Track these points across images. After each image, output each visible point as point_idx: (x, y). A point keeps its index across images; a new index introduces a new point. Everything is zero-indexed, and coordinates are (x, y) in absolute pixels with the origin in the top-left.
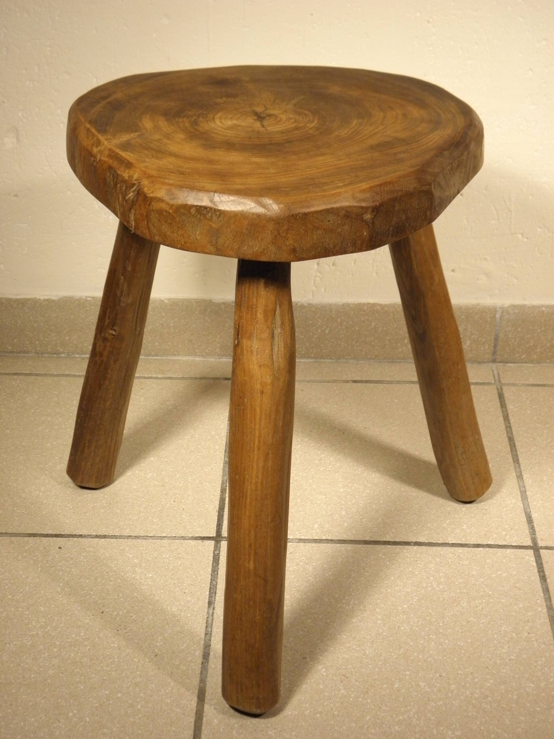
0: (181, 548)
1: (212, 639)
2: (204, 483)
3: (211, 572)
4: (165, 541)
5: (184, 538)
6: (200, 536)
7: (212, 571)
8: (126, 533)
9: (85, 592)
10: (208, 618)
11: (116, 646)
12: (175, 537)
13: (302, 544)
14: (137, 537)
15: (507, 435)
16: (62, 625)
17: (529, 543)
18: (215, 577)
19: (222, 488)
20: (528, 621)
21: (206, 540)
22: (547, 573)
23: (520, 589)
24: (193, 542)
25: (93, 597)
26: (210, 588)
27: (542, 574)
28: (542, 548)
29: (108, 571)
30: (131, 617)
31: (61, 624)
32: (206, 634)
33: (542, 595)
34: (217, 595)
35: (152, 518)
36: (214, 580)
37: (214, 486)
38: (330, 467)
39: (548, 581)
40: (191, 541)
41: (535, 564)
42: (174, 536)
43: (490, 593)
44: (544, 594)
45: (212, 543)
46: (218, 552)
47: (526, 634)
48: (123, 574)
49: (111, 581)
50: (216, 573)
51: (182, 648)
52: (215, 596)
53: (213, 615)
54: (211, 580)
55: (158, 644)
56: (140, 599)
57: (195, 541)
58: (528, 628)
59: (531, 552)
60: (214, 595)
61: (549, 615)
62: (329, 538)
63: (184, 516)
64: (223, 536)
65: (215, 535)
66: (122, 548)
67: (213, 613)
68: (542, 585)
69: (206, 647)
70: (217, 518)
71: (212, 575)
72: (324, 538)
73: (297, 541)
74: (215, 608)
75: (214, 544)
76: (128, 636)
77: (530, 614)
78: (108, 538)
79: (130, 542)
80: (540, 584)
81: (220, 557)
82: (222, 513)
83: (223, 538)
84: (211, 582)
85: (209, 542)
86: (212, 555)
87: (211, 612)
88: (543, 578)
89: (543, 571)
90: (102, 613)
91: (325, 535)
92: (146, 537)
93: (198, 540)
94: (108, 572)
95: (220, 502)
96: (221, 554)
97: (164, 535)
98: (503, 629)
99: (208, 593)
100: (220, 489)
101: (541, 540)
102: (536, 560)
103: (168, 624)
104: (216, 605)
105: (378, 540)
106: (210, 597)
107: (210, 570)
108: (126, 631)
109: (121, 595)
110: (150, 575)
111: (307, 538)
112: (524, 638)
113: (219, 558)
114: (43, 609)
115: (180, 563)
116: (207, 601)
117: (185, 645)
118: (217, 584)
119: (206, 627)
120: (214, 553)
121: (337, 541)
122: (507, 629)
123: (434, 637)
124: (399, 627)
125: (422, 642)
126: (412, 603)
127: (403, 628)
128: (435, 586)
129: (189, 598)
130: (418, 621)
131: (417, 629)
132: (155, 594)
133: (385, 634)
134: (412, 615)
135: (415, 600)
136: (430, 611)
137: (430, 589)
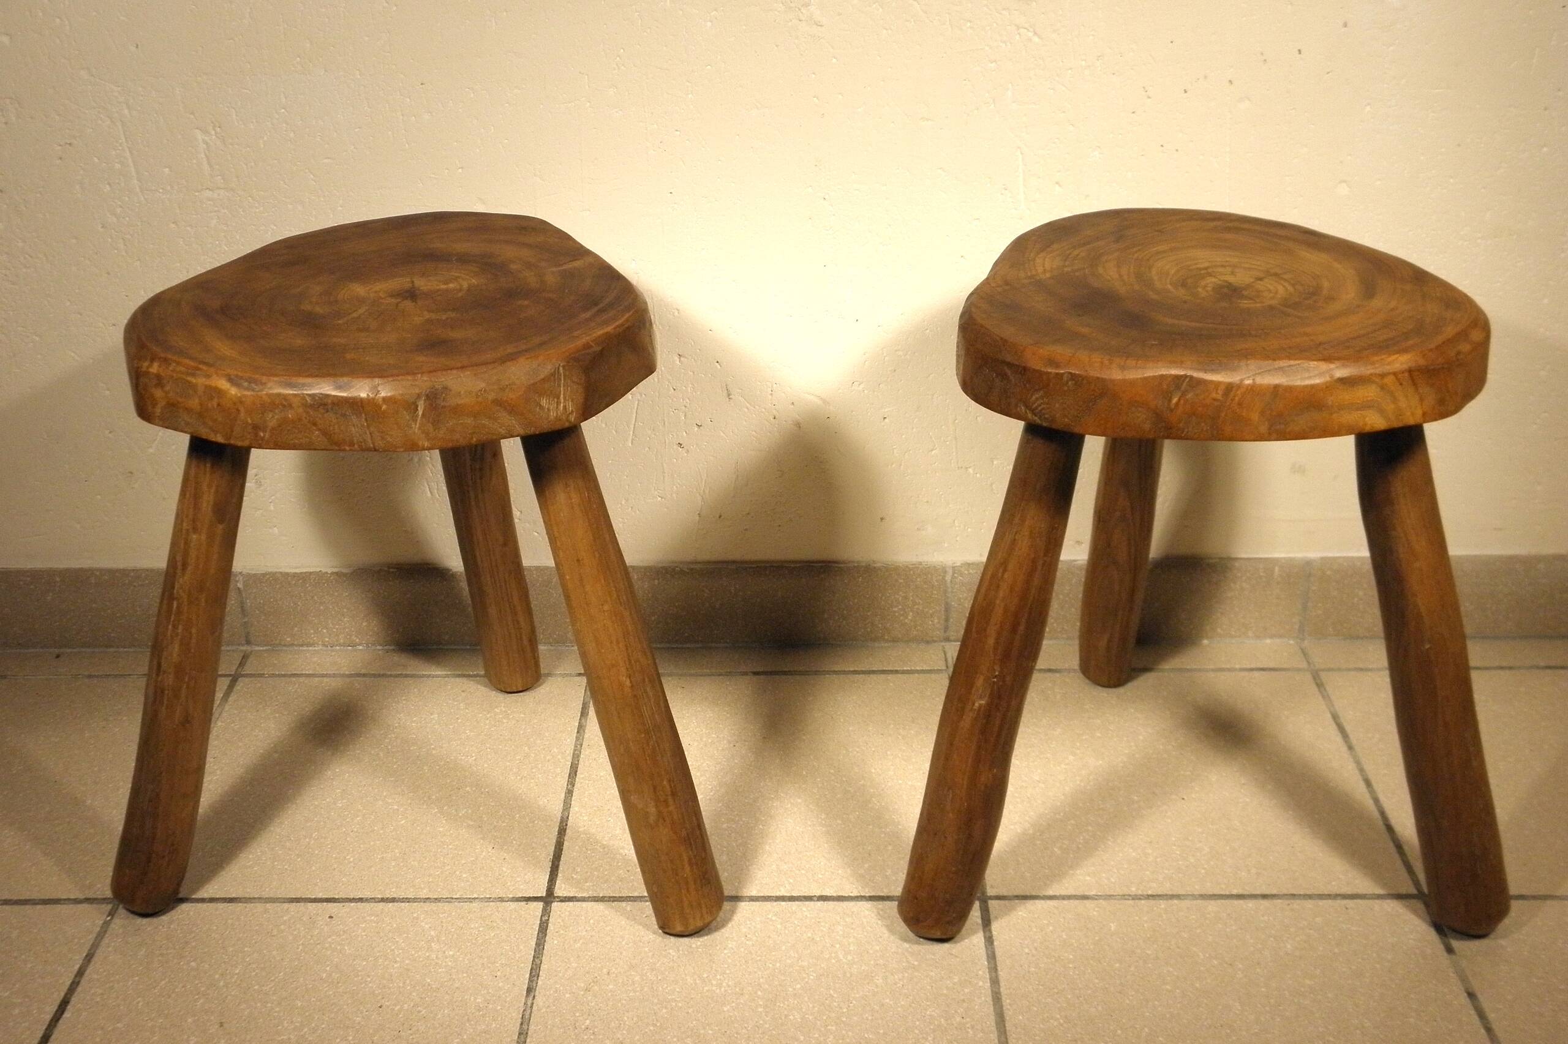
0: (497, 913)
2: (536, 822)
3: (535, 946)
4: (475, 904)
5: (501, 900)
6: (524, 896)
7: (537, 943)
8: (423, 894)
9: (360, 978)
10: (524, 1010)
12: (490, 898)
14: (437, 900)
16: (323, 1026)
18: (539, 954)
19: (560, 827)
20: (963, 1001)
21: (532, 901)
23: (956, 956)
24: (513, 905)
25: (370, 985)
26: (531, 969)
27: (988, 934)
28: (991, 898)
29: (393, 947)
30: (419, 1012)
31: (323, 1024)
32: (520, 1034)
33: (986, 963)
34: (540, 976)
35: (461, 872)
36: (538, 956)
37: (549, 826)
39: (995, 943)
40: (511, 903)
41: (979, 921)
42: (488, 896)
43: (916, 963)
44: (988, 962)
45: (540, 905)
46: (546, 918)
47: (958, 1019)
48: (413, 952)
49: (396, 962)
50: (542, 946)
52: (539, 980)
53: (531, 1007)
54: (534, 957)
56: (434, 986)
57: (516, 903)
58: (962, 1010)
60: (536, 978)
61: (992, 991)
63: (504, 869)
64: (555, 895)
65: (544, 895)
66: (415, 915)
67: (533, 1004)
70: (549, 869)
71: (535, 949)
74: (536, 997)
76: (413, 1038)
77: (966, 990)
78: (397, 902)
79: (427, 906)
80: (984, 948)
81: (550, 924)
82: (556, 862)
83: (555, 897)
84: (534, 960)
85: (535, 904)
86: (539, 922)
87: (529, 1003)
88: (988, 940)
89: (989, 931)
90: (380, 1007)
92: (449, 900)
93: (521, 901)
94: (393, 950)
95: (556, 848)
96: (550, 920)
97: (475, 896)
98: (928, 1013)
99: (528, 976)
100: (557, 830)
101: (992, 887)
102: (982, 915)
103: (469, 1021)
104: (537, 993)
105: (770, 895)
106: (531, 980)
107: (533, 943)
108: (409, 1032)
109: (408, 982)
110: (451, 953)
112: (955, 1025)
113: (547, 926)
114: (299, 1004)
115: (493, 934)
116: (526, 987)
118: (541, 962)
119: (522, 1024)
120: (541, 920)
122: (933, 1013)
123: (834, 1028)
124: (786, 1016)
125: (817, 1035)
126: (807, 982)
127: (791, 1017)
128: (841, 957)
129: (500, 984)
130: (814, 1007)
131: (810, 1018)
132: (454, 980)
133: (767, 1026)
134: (806, 999)
135: (812, 977)
136: (832, 992)
137: (833, 961)
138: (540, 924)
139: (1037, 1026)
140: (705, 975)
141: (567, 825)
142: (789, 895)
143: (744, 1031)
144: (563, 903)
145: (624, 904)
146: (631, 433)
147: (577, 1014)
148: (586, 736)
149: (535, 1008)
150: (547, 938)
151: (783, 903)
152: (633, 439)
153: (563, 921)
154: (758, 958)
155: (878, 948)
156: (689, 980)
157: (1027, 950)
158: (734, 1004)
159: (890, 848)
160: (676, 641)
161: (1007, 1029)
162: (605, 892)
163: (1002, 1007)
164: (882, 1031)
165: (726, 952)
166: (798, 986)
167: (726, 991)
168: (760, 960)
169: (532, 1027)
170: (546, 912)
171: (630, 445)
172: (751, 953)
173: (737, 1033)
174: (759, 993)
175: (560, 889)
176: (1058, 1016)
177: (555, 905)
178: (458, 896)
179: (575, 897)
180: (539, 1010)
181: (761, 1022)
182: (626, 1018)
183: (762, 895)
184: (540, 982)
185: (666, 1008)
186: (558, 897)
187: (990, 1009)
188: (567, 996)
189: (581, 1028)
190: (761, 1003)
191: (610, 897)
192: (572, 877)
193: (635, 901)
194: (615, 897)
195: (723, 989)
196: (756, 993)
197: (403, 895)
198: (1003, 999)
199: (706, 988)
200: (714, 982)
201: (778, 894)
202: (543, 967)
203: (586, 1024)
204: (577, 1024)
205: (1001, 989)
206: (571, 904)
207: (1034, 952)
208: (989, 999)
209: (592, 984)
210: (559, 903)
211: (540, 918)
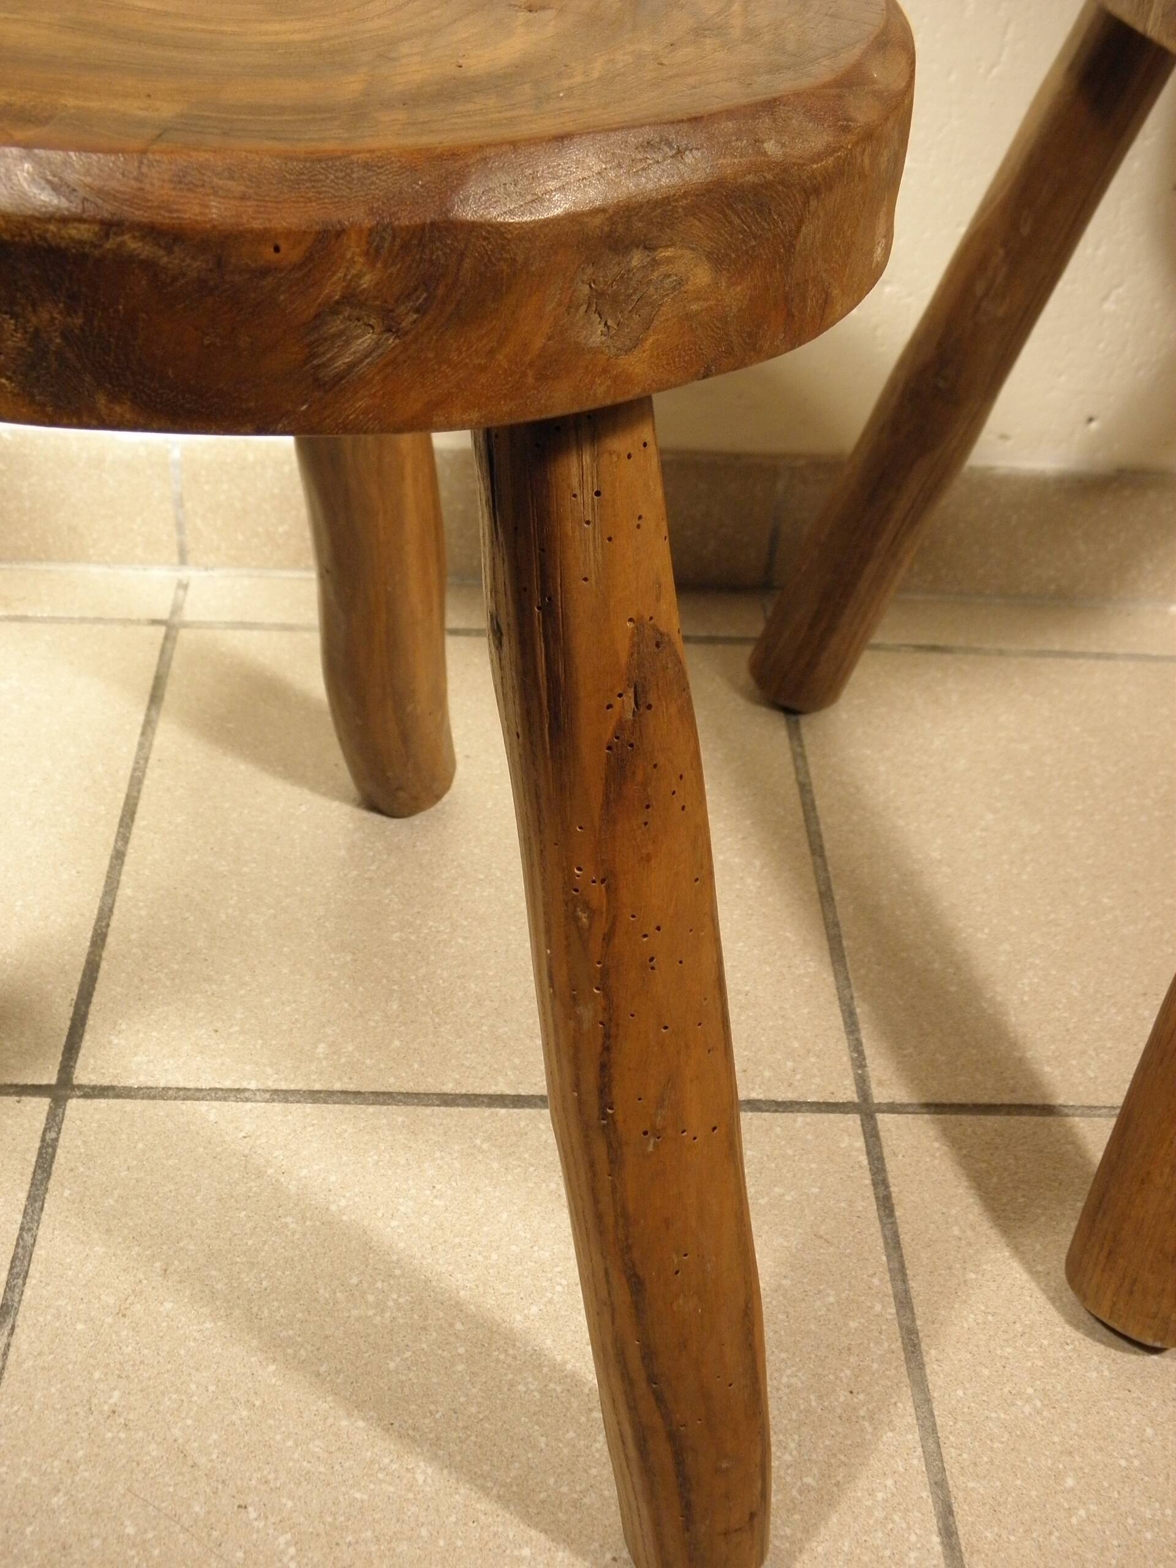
3: (24, 1201)
6: (16, 1083)
7: (29, 1198)
13: (278, 1107)
15: (797, 779)
17: (850, 1094)
18: (32, 1222)
19: (95, 930)
20: (849, 1350)
21: (30, 1095)
22: (893, 1191)
23: (827, 1241)
26: (13, 1261)
27: (882, 1191)
28: (881, 1108)
33: (884, 1258)
34: (28, 1280)
36: (29, 1231)
38: (373, 867)
39: (897, 1214)
41: (864, 1160)
45: (43, 1105)
46: (53, 1135)
47: (843, 1396)
50: (38, 1205)
52: (24, 1284)
54: (22, 1229)
58: (848, 1372)
59: (853, 1121)
60: (20, 1281)
61: (901, 1329)
62: (352, 1087)
64: (75, 1082)
65: (53, 1081)
68: (883, 1225)
70: (69, 1025)
71: (25, 1213)
72: (338, 1086)
73: (267, 1096)
74: (17, 1330)
75: (47, 1108)
77: (853, 1325)
80: (878, 1224)
81: (59, 1151)
82: (83, 1008)
83: (73, 1088)
84: (20, 1237)
85: (35, 1101)
86: (38, 1145)
88: (886, 1204)
89: (885, 1183)
91: (340, 1079)
95: (84, 975)
96: (61, 1141)
101: (880, 1083)
102: (867, 1146)
104: (20, 1320)
105: (477, 1091)
107: (23, 1196)
111: (293, 1087)
112: (839, 1411)
113: (53, 1155)
118: (33, 1245)
120: (43, 1140)
121: (372, 1098)
122: (793, 1380)
124: (512, 1385)
126: (551, 1301)
127: (521, 1388)
131: (559, 1389)
133: (473, 1410)
135: (559, 1288)
138: (41, 1148)
139: (994, 1415)
140: (354, 1280)
141: (108, 925)
142: (513, 1093)
143: (427, 1421)
144: (89, 1101)
147: (97, 1375)
148: (157, 741)
150: (52, 1182)
153: (85, 1142)
154: (457, 1240)
156: (322, 1291)
157: (956, 1231)
158: (408, 1354)
161: (939, 1421)
162: (170, 1078)
167: (392, 1319)
168: (460, 1245)
170: (54, 1120)
172: (441, 1227)
174: (459, 1326)
175: (85, 1067)
176: (1031, 1392)
177: (75, 1106)
179: (111, 1088)
180: (19, 1364)
181: (462, 1399)
182: (193, 1387)
183: (464, 1091)
184: (28, 1292)
186: (80, 1087)
187: (900, 1372)
188: (80, 1326)
189: (101, 1412)
190: (461, 1351)
191: (178, 1089)
192: (110, 1042)
193: (225, 1099)
194: (189, 1090)
195: (387, 1315)
196: (451, 1325)
198: (923, 1344)
199: (355, 1312)
200: (371, 1298)
202: (37, 1253)
203: (112, 1401)
204: (95, 1401)
205: (919, 1323)
206: (103, 1102)
210: (81, 1101)
211: (40, 1133)
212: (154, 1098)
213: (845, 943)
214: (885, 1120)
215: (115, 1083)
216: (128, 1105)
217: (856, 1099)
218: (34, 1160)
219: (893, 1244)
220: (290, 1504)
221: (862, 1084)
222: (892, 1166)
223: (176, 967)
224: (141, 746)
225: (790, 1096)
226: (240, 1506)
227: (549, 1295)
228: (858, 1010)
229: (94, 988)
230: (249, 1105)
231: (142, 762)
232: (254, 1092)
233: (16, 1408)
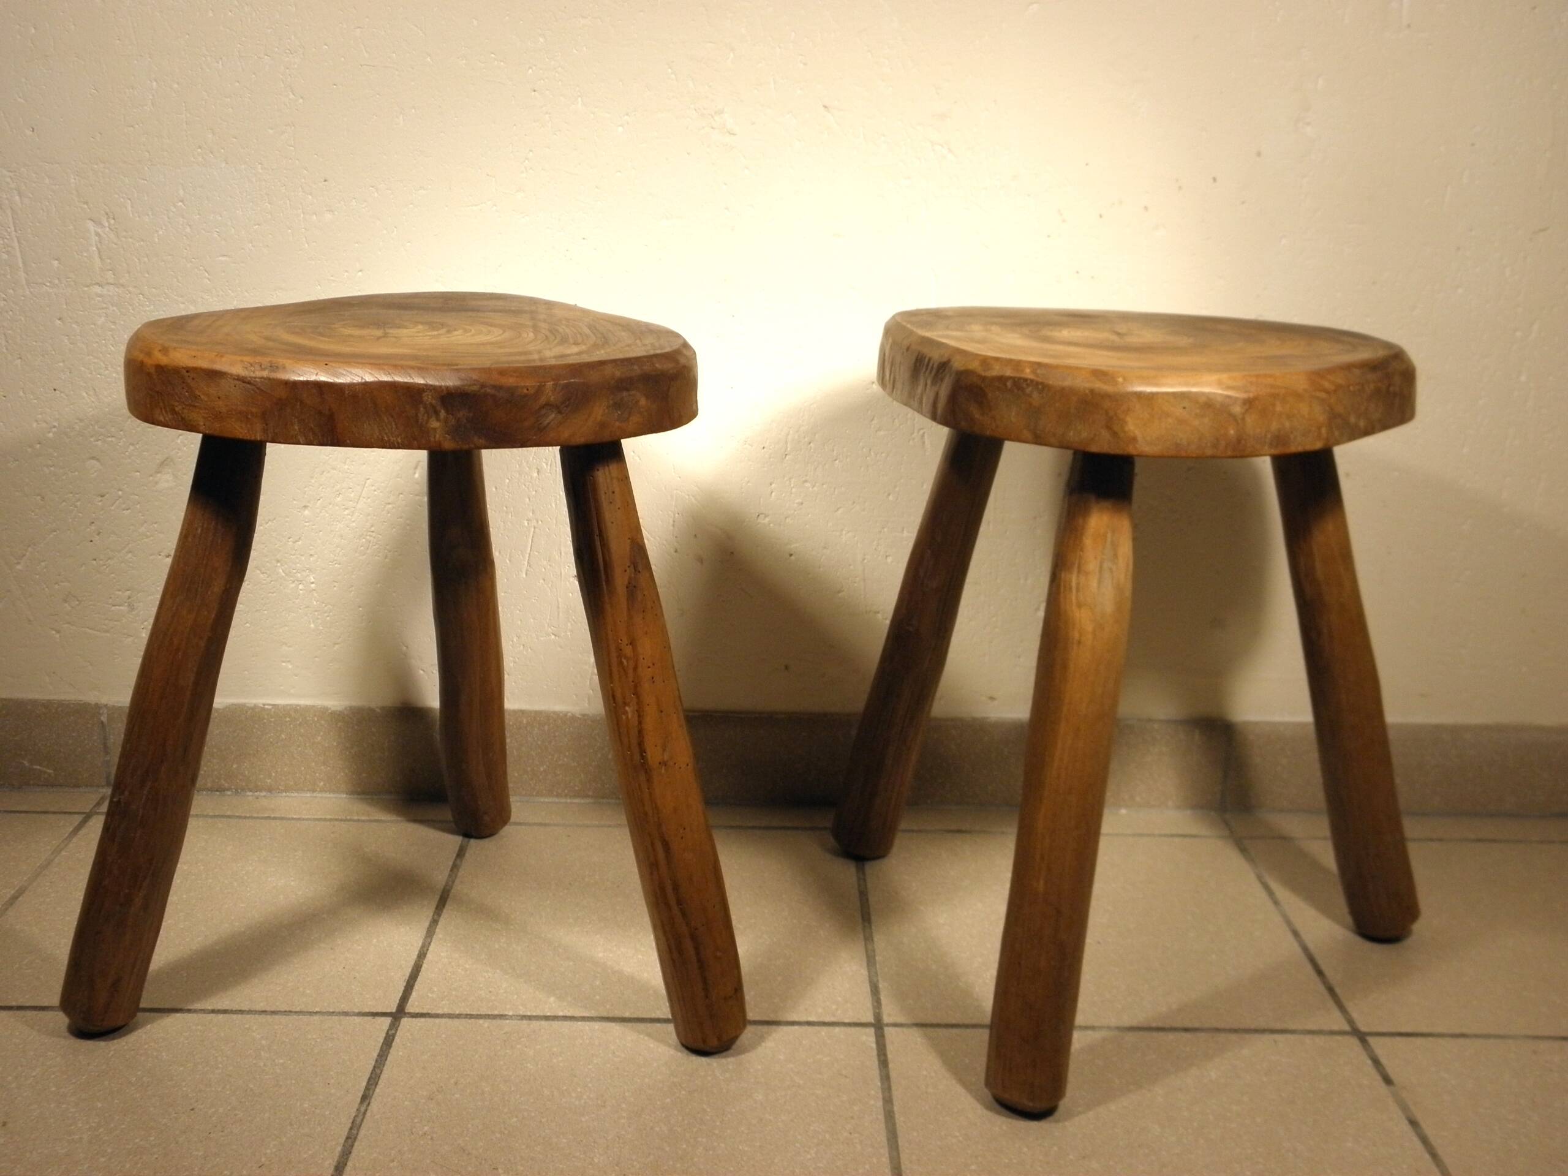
0: (339, 1026)
1: (356, 1144)
2: (395, 947)
4: (316, 1018)
5: (346, 1014)
6: (372, 1011)
8: (259, 1007)
9: (174, 1082)
10: (356, 1116)
11: (200, 1154)
12: (333, 1012)
13: (525, 1022)
14: (273, 1013)
16: (123, 1127)
17: (869, 1018)
18: (381, 1064)
19: (420, 951)
20: (852, 1118)
21: (379, 1016)
22: (890, 1056)
23: (846, 1077)
24: (357, 1019)
25: (185, 1089)
26: (370, 1078)
27: (882, 1058)
28: (888, 1025)
30: (236, 1115)
31: (123, 1124)
32: (348, 1138)
33: (879, 1084)
34: (378, 1086)
35: (305, 990)
36: (379, 1067)
37: (409, 950)
39: (890, 1068)
40: (356, 1018)
41: (874, 1046)
42: (331, 1011)
43: (801, 1082)
44: (882, 1084)
45: (388, 1021)
46: (393, 1032)
47: (846, 1134)
48: (239, 1060)
49: (218, 1068)
50: (384, 1058)
51: (305, 1156)
53: (365, 1113)
54: (374, 1067)
55: (268, 1151)
56: (256, 1091)
57: (361, 1018)
58: (850, 1126)
59: (872, 1031)
60: (373, 1087)
61: (884, 1109)
62: (569, 1014)
63: (353, 987)
64: (406, 1011)
65: (394, 1011)
66: (247, 1026)
67: (366, 1110)
68: (881, 1072)
69: (343, 1155)
70: (403, 988)
71: (377, 1061)
72: (561, 1014)
74: (371, 1104)
75: (390, 1021)
76: (224, 1140)
77: (856, 1108)
78: (229, 1013)
79: (262, 1018)
80: (878, 1071)
81: (397, 1037)
82: (412, 982)
83: (405, 1014)
84: (374, 1070)
85: (383, 1019)
86: (385, 1034)
87: (363, 1109)
88: (884, 1064)
89: (885, 1055)
90: (192, 1110)
91: (562, 1011)
92: (287, 1013)
93: (367, 1016)
94: (216, 1057)
95: (413, 969)
96: (398, 1034)
97: (317, 1010)
98: (812, 1128)
99: (364, 1084)
100: (417, 953)
101: (889, 1015)
102: (876, 1041)
103: (291, 1124)
104: (373, 1100)
106: (367, 1088)
107: (375, 1054)
108: (220, 1134)
109: (228, 1087)
110: (281, 1061)
111: (534, 1014)
112: (842, 1140)
113: (393, 1040)
115: (331, 1045)
116: (360, 1094)
117: (310, 1152)
118: (382, 1072)
119: (351, 1129)
120: (387, 1033)
122: (818, 1129)
123: (704, 1140)
124: (652, 1128)
125: (684, 1146)
128: (718, 1075)
129: (333, 1091)
130: (683, 1120)
131: (679, 1130)
132: (281, 1086)
134: (676, 1112)
136: (705, 1106)
137: (709, 1078)
138: (386, 1036)
139: (933, 1142)
140: (565, 1088)
141: (428, 950)
143: (602, 1140)
144: (414, 1019)
145: (481, 1021)
146: (526, 563)
148: (460, 874)
149: (368, 1114)
150: (392, 1048)
151: (658, 1025)
152: (527, 570)
153: (411, 1035)
154: (626, 1074)
155: (759, 1067)
157: (925, 1073)
158: (593, 1115)
159: (780, 978)
160: (566, 796)
161: (900, 1144)
163: (894, 1124)
164: (758, 1144)
165: (590, 1067)
166: (668, 1100)
167: (585, 1103)
168: (627, 1076)
169: (362, 1132)
170: (394, 1026)
171: (524, 576)
172: (618, 1068)
173: (595, 1142)
174: (624, 1106)
175: (412, 1006)
176: (958, 1134)
177: (405, 1021)
178: (298, 1009)
179: (429, 1014)
180: (373, 1117)
181: (623, 1133)
182: (470, 1126)
184: (378, 1090)
185: (517, 1117)
186: (408, 1013)
187: (881, 1125)
188: (407, 1103)
189: (418, 1134)
190: (624, 1115)
191: (467, 1014)
192: (428, 996)
193: (494, 1019)
194: (473, 1015)
195: (583, 1101)
196: (619, 1105)
197: (236, 1007)
198: (897, 1116)
199: (564, 1100)
200: (574, 1095)
201: (653, 1016)
202: (382, 1077)
203: (424, 1130)
204: (414, 1130)
205: (895, 1108)
206: (423, 1020)
207: (933, 1074)
208: (881, 1117)
209: (436, 1093)
210: (410, 1019)
211: (386, 1031)
212: (453, 1018)
213: (877, 958)
214: (888, 1031)
215: (430, 1012)
216: (437, 1021)
217: (873, 1021)
218: (382, 1041)
219: (886, 1078)
220: (522, 1168)
221: (878, 1017)
222: (890, 1048)
223: (467, 966)
224: (450, 876)
225: (833, 1019)
226: (494, 1169)
227: (678, 1095)
228: (880, 986)
229: (418, 975)
230: (508, 1021)
231: (450, 883)
232: (511, 1016)
233: (370, 1132)
